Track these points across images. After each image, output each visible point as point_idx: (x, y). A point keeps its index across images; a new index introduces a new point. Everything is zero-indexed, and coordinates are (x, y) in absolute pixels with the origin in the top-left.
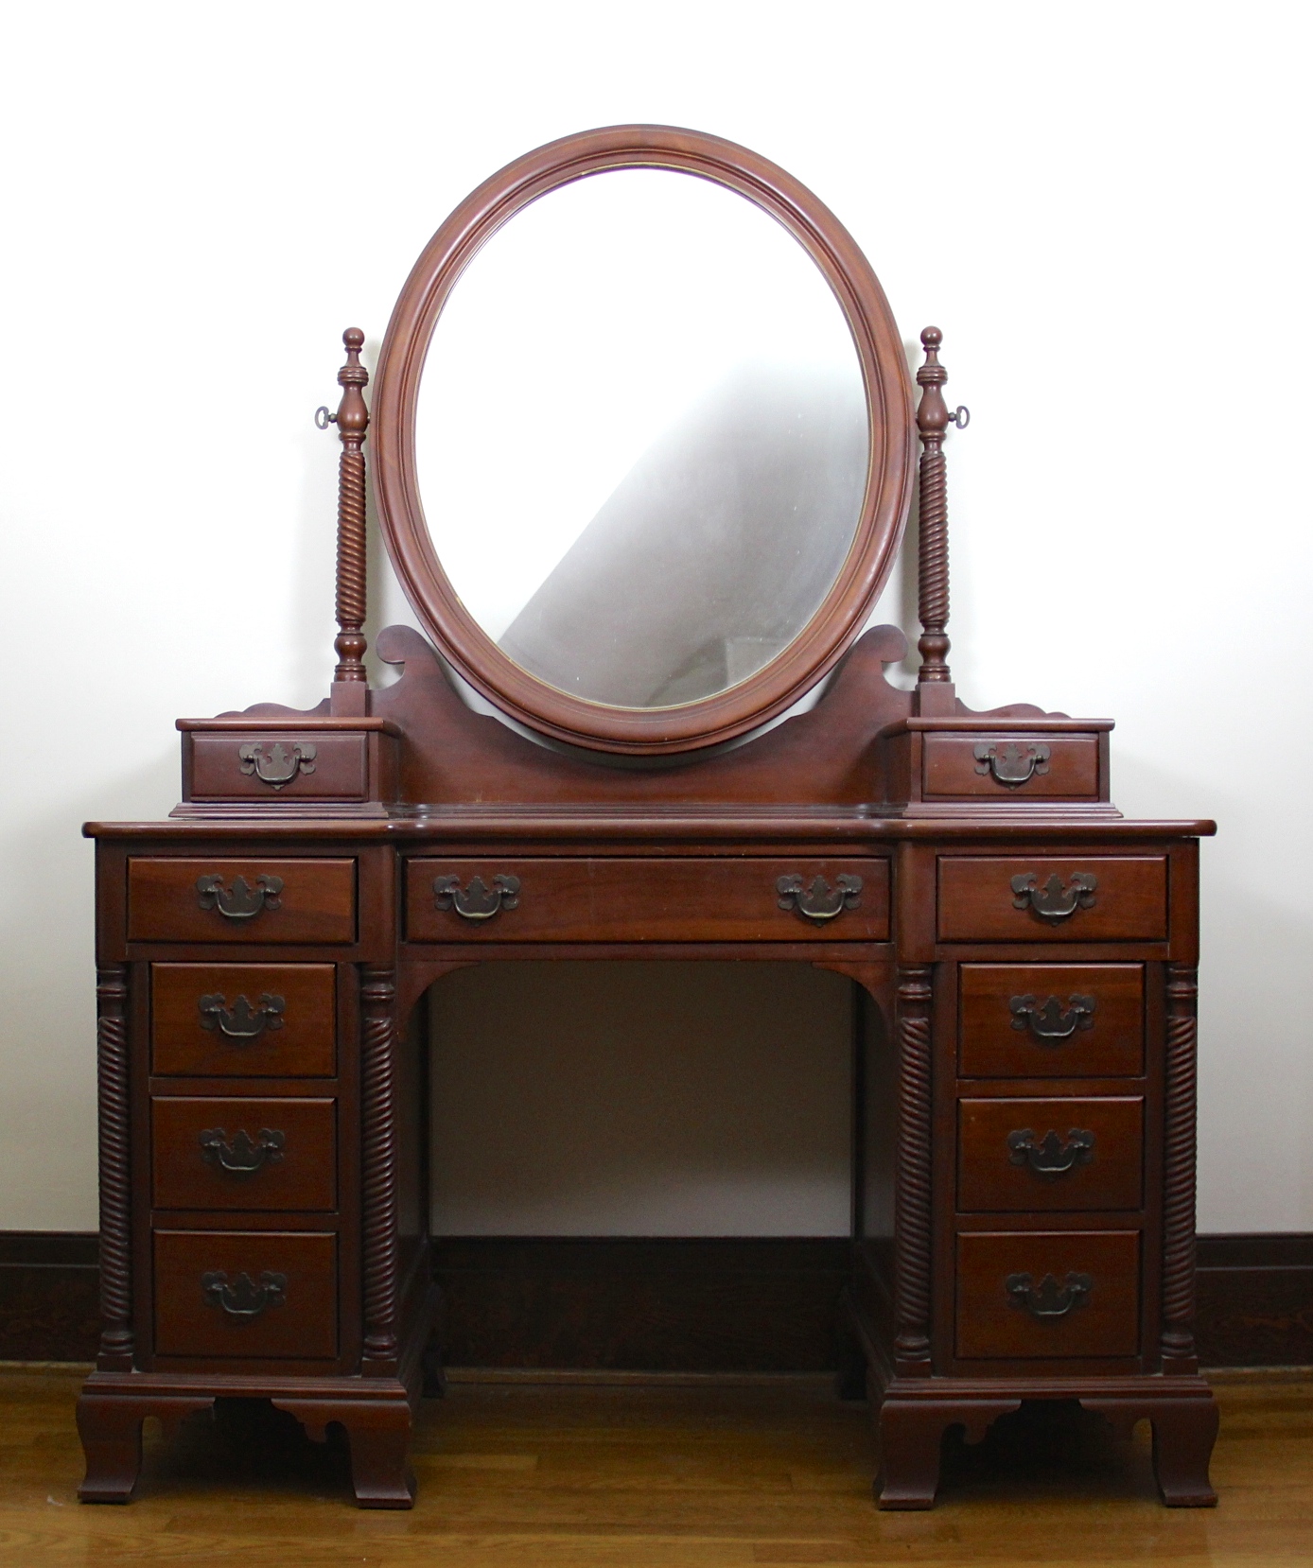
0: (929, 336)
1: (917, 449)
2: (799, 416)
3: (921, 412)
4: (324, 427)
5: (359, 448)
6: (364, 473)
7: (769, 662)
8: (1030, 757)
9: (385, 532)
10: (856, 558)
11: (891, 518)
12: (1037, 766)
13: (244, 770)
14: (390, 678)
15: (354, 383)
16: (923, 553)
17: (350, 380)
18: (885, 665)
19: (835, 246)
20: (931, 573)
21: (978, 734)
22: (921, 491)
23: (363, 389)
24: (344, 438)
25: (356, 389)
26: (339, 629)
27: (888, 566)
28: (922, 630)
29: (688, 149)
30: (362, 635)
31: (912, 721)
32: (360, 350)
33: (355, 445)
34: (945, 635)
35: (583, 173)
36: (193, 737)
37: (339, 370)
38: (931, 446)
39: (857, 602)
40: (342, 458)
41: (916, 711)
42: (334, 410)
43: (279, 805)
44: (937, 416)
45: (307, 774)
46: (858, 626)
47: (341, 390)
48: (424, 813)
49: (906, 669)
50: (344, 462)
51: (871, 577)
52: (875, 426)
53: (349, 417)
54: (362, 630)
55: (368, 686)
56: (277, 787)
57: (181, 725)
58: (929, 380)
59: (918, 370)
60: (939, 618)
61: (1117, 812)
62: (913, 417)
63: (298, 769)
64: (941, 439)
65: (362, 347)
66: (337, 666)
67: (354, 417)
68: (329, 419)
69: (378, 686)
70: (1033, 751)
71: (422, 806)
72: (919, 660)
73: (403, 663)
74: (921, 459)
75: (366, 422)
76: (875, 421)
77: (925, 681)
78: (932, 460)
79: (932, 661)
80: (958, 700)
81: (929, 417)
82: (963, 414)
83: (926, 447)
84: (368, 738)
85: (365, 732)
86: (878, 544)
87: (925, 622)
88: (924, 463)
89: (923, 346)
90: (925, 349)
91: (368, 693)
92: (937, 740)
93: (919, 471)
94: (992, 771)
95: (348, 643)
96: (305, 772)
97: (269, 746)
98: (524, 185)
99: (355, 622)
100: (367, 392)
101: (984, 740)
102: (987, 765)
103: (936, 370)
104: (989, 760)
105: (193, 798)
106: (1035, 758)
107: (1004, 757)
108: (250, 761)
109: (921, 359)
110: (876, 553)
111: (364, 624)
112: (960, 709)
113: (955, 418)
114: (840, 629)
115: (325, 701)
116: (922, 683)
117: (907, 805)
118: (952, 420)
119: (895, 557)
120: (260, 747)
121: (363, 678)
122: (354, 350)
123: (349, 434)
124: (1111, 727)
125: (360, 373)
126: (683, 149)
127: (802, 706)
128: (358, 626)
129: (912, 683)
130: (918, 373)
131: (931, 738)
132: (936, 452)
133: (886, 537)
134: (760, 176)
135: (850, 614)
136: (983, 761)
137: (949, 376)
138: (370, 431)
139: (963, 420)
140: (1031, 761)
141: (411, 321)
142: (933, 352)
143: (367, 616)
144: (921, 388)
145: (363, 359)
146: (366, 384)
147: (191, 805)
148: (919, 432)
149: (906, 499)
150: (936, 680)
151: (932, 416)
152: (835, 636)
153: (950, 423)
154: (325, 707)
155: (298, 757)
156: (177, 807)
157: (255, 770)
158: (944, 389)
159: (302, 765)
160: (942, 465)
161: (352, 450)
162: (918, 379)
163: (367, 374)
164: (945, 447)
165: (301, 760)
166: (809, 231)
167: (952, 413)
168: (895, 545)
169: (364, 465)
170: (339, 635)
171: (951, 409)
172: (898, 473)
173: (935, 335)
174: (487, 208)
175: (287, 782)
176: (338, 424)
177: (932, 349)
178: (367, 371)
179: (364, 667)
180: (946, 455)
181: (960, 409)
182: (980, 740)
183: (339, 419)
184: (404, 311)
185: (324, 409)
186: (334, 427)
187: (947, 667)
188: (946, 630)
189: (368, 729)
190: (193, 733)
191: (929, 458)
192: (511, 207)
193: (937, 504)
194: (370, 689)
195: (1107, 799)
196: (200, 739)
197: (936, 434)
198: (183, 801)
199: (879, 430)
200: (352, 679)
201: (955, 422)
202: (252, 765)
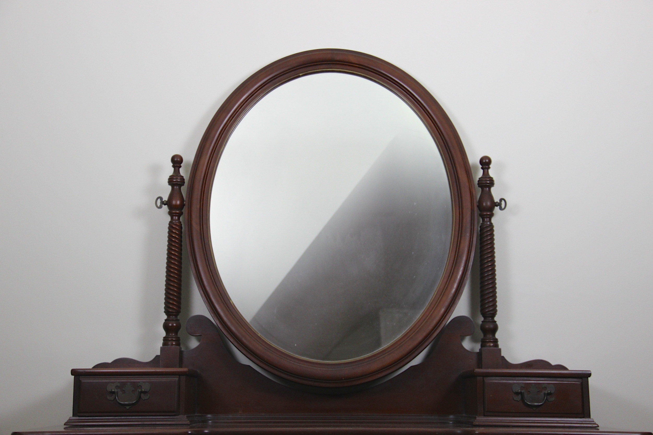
0: (484, 161)
1: (478, 222)
2: (415, 204)
3: (480, 201)
4: (160, 207)
5: (179, 219)
6: (181, 232)
7: (399, 337)
8: (544, 391)
9: (192, 264)
10: (445, 280)
11: (464, 258)
12: (548, 397)
13: (109, 398)
14: (194, 343)
15: (176, 185)
16: (482, 277)
17: (175, 183)
18: (462, 339)
19: (434, 114)
20: (486, 288)
21: (514, 378)
22: (481, 243)
23: (182, 188)
24: (170, 213)
25: (178, 187)
26: (166, 317)
27: (463, 284)
28: (482, 319)
29: (356, 63)
30: (179, 320)
31: (477, 370)
32: (181, 167)
33: (177, 218)
34: (495, 322)
35: (301, 74)
36: (80, 379)
37: (168, 177)
38: (486, 220)
39: (447, 304)
40: (169, 224)
41: (480, 365)
42: (165, 198)
43: (128, 417)
44: (489, 204)
45: (145, 400)
46: (447, 317)
47: (170, 188)
48: (210, 420)
49: (474, 340)
50: (171, 226)
51: (454, 290)
52: (455, 209)
53: (174, 202)
54: (179, 317)
55: (181, 348)
56: (128, 407)
57: (74, 372)
58: (484, 184)
59: (478, 179)
60: (491, 312)
61: (595, 424)
62: (476, 204)
63: (140, 397)
64: (492, 215)
65: (182, 165)
66: (164, 338)
67: (176, 202)
68: (163, 203)
69: (187, 347)
70: (545, 388)
71: (209, 416)
72: (481, 335)
73: (201, 335)
74: (480, 227)
75: (182, 205)
76: (455, 206)
77: (484, 347)
78: (486, 227)
79: (488, 336)
80: (503, 357)
81: (484, 204)
82: (503, 202)
83: (483, 220)
84: (179, 380)
85: (178, 376)
86: (457, 273)
87: (484, 315)
88: (482, 228)
89: (481, 166)
90: (482, 168)
91: (181, 352)
92: (491, 381)
93: (479, 233)
94: (523, 399)
95: (170, 325)
96: (143, 399)
97: (124, 384)
98: (269, 81)
99: (174, 314)
100: (184, 189)
101: (518, 382)
102: (520, 396)
103: (488, 180)
104: (521, 393)
105: (79, 414)
106: (546, 392)
107: (529, 391)
108: (113, 393)
109: (480, 173)
110: (456, 277)
111: (180, 314)
112: (505, 363)
113: (499, 204)
114: (437, 318)
115: (157, 356)
116: (483, 348)
117: (475, 418)
118: (497, 206)
119: (467, 280)
120: (119, 384)
121: (178, 344)
122: (177, 166)
123: (174, 212)
124: (589, 375)
125: (180, 179)
126: (354, 62)
127: (417, 361)
128: (176, 316)
129: (477, 347)
130: (478, 181)
131: (490, 380)
132: (488, 223)
133: (462, 269)
134: (394, 76)
135: (443, 310)
136: (517, 393)
137: (495, 182)
138: (185, 210)
139: (503, 206)
140: (545, 393)
141: (208, 152)
142: (486, 170)
143: (181, 310)
144: (480, 189)
145: (182, 171)
146: (183, 185)
147: (78, 418)
148: (479, 212)
149: (473, 248)
150: (490, 346)
151: (486, 204)
152: (435, 322)
153: (496, 208)
154: (156, 361)
155: (140, 391)
156: (69, 420)
157: (116, 398)
158: (493, 189)
159: (142, 395)
160: (492, 230)
161: (176, 220)
162: (478, 184)
163: (184, 179)
164: (493, 220)
165: (142, 392)
166: (421, 107)
167: (497, 202)
168: (467, 273)
169: (181, 228)
170: (166, 320)
171: (497, 200)
172: (468, 235)
173: (487, 161)
174: (250, 92)
175: (133, 404)
176: (168, 206)
177: (486, 168)
178: (184, 178)
179: (179, 338)
180: (494, 224)
181: (501, 200)
182: (515, 382)
183: (168, 203)
184: (204, 146)
185: (161, 198)
186: (165, 208)
187: (497, 339)
188: (496, 319)
189: (179, 374)
190: (80, 377)
191: (485, 226)
192: (262, 92)
193: (489, 251)
194: (182, 350)
195: (589, 416)
196: (85, 380)
197: (488, 213)
198: (73, 416)
199: (458, 211)
200: (172, 345)
201: (499, 207)
202: (114, 395)
